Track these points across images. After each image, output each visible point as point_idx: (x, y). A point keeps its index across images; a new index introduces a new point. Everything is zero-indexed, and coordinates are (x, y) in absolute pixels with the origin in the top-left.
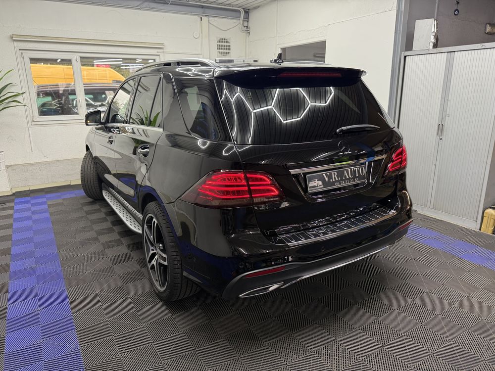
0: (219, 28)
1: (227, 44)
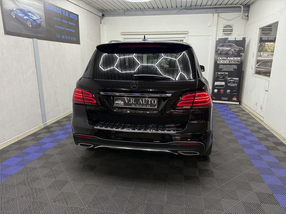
0: (225, 19)
1: (231, 28)
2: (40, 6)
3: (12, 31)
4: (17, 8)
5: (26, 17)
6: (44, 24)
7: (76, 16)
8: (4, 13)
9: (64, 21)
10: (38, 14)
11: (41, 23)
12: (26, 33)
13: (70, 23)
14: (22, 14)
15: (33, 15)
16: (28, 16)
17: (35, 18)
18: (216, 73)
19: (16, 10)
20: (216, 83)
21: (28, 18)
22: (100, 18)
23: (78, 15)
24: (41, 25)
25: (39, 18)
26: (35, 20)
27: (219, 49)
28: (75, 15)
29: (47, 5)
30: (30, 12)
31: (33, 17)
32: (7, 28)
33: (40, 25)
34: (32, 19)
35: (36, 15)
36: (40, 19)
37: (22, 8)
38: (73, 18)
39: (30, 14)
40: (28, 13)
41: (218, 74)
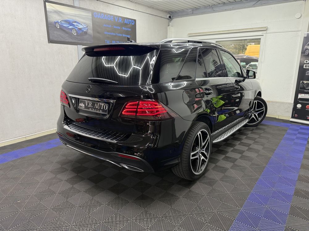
2: (88, 15)
3: (56, 39)
4: (62, 20)
5: (71, 27)
6: (90, 32)
7: (133, 21)
8: (49, 25)
9: (116, 27)
10: (84, 23)
11: (88, 30)
12: (70, 41)
13: (124, 28)
14: (67, 24)
15: (78, 25)
16: (73, 25)
17: (81, 27)
18: (301, 82)
19: (60, 22)
20: (301, 96)
21: (73, 27)
22: (168, 21)
23: (135, 21)
24: (88, 33)
25: (85, 26)
26: (80, 29)
27: (307, 49)
28: (131, 21)
29: (95, 14)
30: (75, 22)
31: (78, 26)
32: (51, 38)
33: (86, 33)
34: (77, 28)
35: (82, 24)
36: (87, 27)
37: (66, 19)
38: (129, 23)
39: (75, 23)
40: (74, 23)
41: (304, 83)
